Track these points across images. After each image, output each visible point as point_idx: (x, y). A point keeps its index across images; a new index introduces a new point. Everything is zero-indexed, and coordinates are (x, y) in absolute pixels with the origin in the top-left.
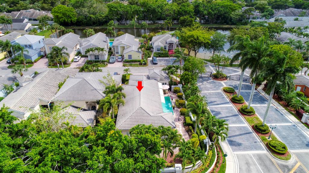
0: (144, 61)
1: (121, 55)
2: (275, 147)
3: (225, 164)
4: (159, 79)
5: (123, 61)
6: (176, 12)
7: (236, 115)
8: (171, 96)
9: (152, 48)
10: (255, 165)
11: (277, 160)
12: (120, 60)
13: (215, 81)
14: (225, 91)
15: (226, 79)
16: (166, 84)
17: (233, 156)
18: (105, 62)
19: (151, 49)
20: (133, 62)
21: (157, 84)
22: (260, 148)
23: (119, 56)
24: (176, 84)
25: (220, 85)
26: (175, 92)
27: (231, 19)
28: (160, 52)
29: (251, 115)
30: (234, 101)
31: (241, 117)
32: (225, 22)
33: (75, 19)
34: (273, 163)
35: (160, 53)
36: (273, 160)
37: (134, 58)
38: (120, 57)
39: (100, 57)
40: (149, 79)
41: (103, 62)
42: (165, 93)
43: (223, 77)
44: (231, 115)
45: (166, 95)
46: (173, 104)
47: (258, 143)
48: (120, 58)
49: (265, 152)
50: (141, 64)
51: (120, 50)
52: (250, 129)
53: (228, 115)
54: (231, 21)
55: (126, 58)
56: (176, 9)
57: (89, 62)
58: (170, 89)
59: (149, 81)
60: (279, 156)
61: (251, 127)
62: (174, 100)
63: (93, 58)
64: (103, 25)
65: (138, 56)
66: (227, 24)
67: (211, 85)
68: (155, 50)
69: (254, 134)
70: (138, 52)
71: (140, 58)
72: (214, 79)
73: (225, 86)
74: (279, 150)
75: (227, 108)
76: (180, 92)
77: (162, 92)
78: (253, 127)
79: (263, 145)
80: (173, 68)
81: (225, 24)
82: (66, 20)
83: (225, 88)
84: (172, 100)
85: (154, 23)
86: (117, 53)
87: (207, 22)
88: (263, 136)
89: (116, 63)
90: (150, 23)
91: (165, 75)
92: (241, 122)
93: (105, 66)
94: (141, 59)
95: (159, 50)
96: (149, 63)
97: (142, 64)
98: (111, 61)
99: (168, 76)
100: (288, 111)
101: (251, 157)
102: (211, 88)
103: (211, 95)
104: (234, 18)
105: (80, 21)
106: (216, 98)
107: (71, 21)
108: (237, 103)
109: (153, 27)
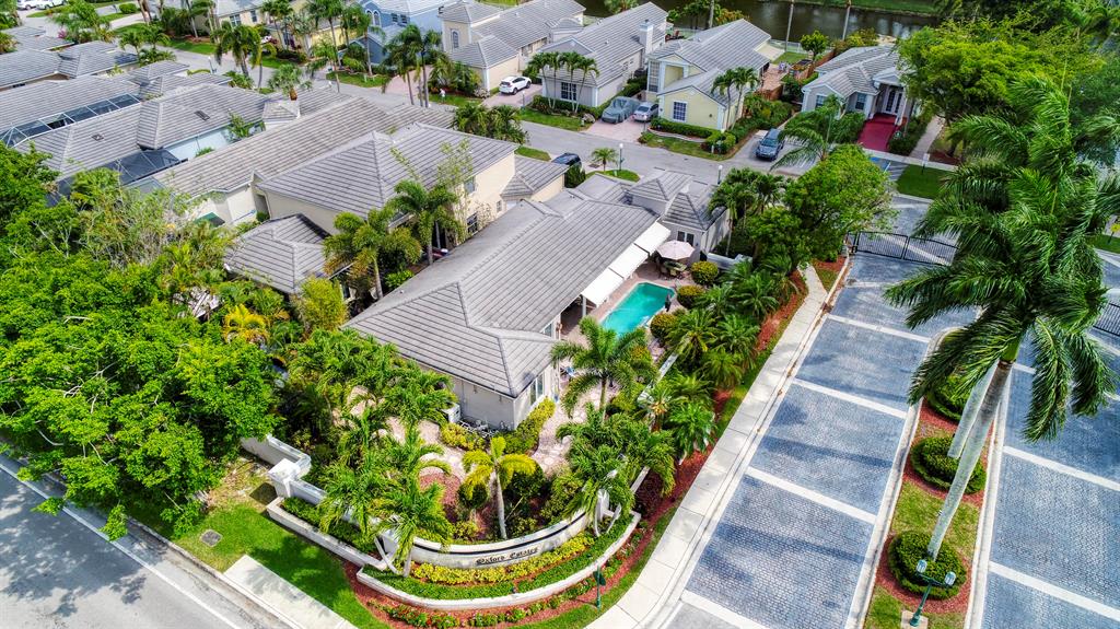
3: (598, 612)
5: (650, 123)
7: (876, 462)
12: (642, 116)
16: (690, 238)
17: (665, 604)
18: (589, 112)
31: (893, 481)
37: (694, 118)
38: (647, 104)
39: (579, 93)
40: (629, 202)
41: (582, 111)
44: (854, 450)
47: (836, 614)
48: (645, 110)
50: (705, 147)
52: (874, 544)
53: (835, 445)
55: (666, 111)
61: (885, 539)
63: (556, 93)
68: (806, 104)
70: (712, 93)
71: (720, 126)
84: (667, 307)
86: (654, 89)
88: (898, 596)
89: (625, 124)
92: (868, 498)
93: (582, 126)
94: (722, 128)
96: (745, 152)
98: (608, 112)
106: (872, 359)
108: (940, 415)
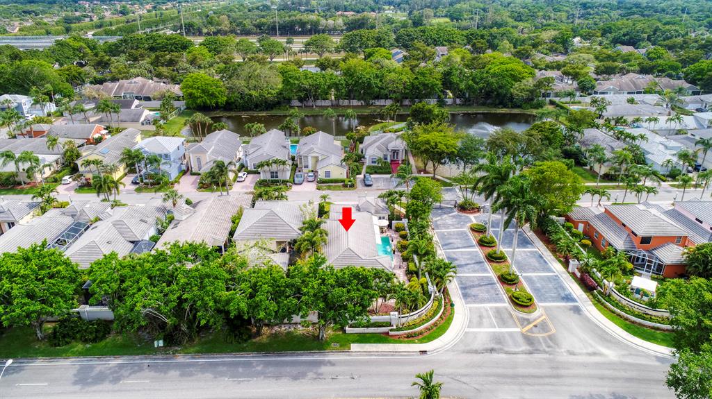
0: (350, 181)
1: (312, 171)
2: (517, 299)
3: (453, 316)
4: (373, 211)
5: (316, 180)
6: (408, 85)
7: (481, 262)
8: (391, 236)
9: (364, 157)
10: (489, 317)
11: (518, 313)
12: (311, 179)
13: (461, 214)
14: (473, 230)
15: (478, 211)
16: (384, 218)
17: (465, 309)
18: (288, 182)
19: (362, 159)
20: (332, 183)
21: (371, 218)
22: (502, 301)
23: (309, 171)
24: (399, 218)
25: (466, 220)
26: (397, 230)
27: (512, 98)
28: (376, 164)
29: (500, 262)
30: (483, 243)
31: (487, 265)
32: (500, 104)
33: (222, 100)
34: (512, 316)
35: (376, 167)
36: (513, 313)
37: (334, 176)
38: (311, 174)
39: (279, 175)
40: (359, 211)
41: (284, 182)
42: (382, 232)
43: (473, 209)
44: (473, 262)
45: (384, 235)
46: (393, 247)
47: (500, 296)
48: (312, 176)
49: (507, 304)
50: (345, 186)
51: (310, 162)
52: (495, 279)
53: (468, 262)
54: (512, 102)
55: (321, 175)
56: (408, 81)
57: (262, 183)
58: (390, 226)
59: (359, 213)
60: (521, 309)
61: (497, 277)
62: (395, 242)
63: (268, 177)
64: (272, 109)
65: (340, 173)
66: (505, 106)
67: (454, 220)
68: (368, 162)
69: (499, 285)
70: (341, 165)
71: (344, 177)
72: (460, 211)
73: (474, 222)
74: (523, 302)
75: (470, 253)
76: (404, 230)
77: (377, 231)
78: (499, 277)
79: (506, 298)
80: (395, 195)
81: (501, 106)
82: (209, 102)
83: (475, 224)
84: (392, 241)
85: (368, 105)
86: (306, 167)
87: (467, 103)
88: (509, 287)
89: (305, 184)
90: (360, 104)
91: (383, 205)
92: (485, 270)
93: (288, 188)
94: (346, 177)
95: (375, 162)
96: (359, 185)
97: (347, 185)
98: (297, 180)
99: (387, 206)
100: (556, 258)
101: (487, 310)
102: (453, 225)
103: (451, 235)
104: (518, 95)
105: (232, 102)
106: (457, 239)
107: (217, 103)
108: (485, 246)
109: (366, 112)
